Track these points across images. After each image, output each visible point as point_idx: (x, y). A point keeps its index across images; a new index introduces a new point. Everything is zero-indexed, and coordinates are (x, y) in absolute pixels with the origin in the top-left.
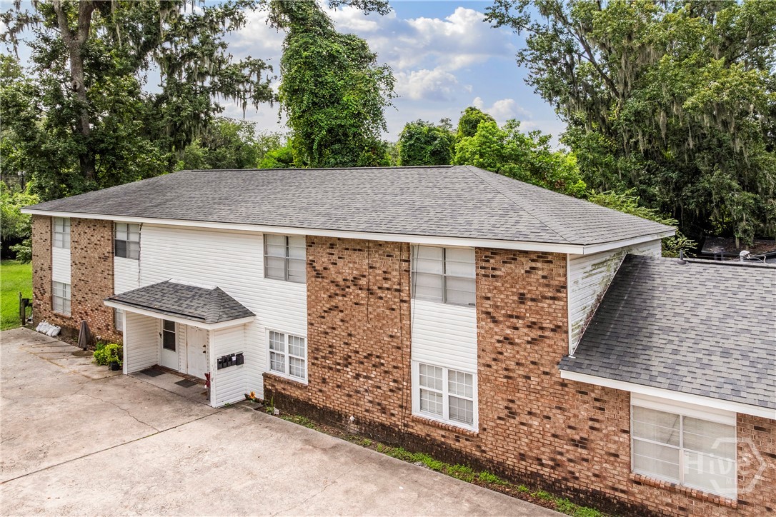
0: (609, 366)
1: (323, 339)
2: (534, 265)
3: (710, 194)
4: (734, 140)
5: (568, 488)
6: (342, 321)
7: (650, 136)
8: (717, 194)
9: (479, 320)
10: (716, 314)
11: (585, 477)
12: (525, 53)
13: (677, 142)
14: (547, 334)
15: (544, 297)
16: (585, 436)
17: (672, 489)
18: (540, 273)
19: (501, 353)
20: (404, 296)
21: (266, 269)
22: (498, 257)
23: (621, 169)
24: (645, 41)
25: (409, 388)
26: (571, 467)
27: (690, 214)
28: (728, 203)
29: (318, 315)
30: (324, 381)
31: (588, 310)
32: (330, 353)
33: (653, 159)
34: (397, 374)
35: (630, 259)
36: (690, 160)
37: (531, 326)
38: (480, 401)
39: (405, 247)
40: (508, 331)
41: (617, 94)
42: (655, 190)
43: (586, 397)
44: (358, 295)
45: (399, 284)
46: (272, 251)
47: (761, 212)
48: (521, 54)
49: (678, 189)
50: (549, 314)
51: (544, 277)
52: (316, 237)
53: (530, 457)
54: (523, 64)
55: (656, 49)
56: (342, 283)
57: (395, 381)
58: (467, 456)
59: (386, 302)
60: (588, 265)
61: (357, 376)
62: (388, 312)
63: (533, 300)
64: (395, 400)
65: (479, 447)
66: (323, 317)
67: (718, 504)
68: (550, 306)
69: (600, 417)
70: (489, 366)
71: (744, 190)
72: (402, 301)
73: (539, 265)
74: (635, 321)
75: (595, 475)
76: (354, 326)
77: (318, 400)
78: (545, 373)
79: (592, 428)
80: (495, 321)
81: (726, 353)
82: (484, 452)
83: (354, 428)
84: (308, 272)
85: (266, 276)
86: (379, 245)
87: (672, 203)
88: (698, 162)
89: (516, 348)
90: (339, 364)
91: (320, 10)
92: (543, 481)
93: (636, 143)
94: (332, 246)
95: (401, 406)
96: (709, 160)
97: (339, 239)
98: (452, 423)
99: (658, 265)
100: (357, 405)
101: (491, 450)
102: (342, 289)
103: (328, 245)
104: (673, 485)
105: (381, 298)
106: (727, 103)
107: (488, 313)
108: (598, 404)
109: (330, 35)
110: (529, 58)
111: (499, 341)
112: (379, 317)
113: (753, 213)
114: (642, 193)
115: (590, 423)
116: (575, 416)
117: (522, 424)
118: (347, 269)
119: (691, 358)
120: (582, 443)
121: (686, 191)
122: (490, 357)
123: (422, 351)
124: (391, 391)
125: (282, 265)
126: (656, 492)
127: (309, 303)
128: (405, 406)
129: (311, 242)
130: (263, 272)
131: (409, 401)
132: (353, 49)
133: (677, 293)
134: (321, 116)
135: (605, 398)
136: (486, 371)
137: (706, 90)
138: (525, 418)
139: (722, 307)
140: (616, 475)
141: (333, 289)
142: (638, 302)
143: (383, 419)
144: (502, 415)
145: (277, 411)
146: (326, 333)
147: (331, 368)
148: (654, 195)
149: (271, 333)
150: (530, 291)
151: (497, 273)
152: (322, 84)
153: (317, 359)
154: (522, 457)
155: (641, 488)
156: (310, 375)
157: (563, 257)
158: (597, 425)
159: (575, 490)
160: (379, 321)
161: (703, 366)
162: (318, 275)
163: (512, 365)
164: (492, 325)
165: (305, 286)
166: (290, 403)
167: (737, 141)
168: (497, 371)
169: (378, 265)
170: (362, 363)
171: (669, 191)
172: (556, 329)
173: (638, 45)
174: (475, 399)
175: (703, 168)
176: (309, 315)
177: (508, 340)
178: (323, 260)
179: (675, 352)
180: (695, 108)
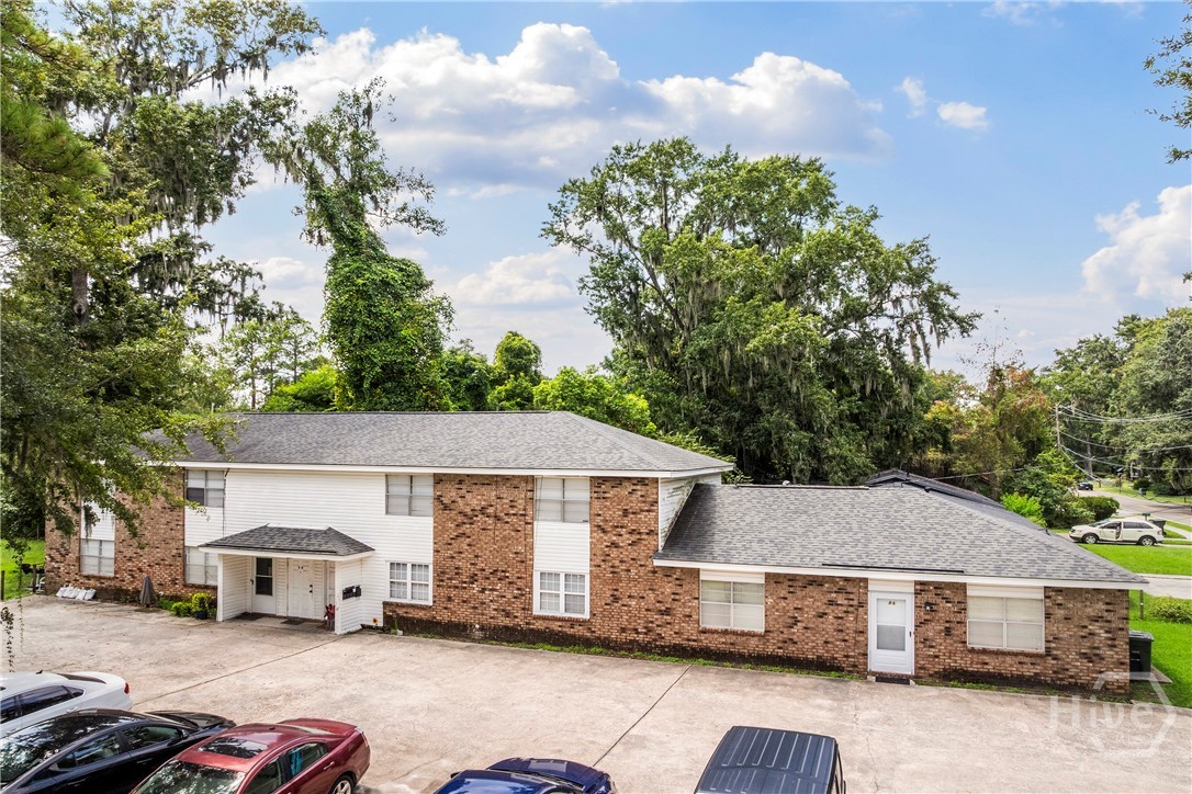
0: (686, 554)
1: (449, 563)
2: (635, 487)
3: (770, 434)
4: (791, 381)
5: (657, 646)
6: (469, 545)
7: (714, 372)
8: (776, 433)
9: (592, 532)
10: (757, 519)
11: (669, 636)
12: (586, 279)
13: (740, 379)
14: (643, 537)
15: (642, 511)
16: (669, 606)
17: (725, 632)
18: (639, 493)
19: (609, 555)
20: (528, 519)
21: (387, 507)
22: (607, 484)
23: (684, 408)
24: (713, 277)
25: (531, 593)
26: (659, 630)
27: (751, 455)
28: (785, 443)
29: (444, 542)
30: (449, 599)
31: (670, 521)
32: (456, 574)
33: (716, 397)
34: (520, 583)
35: (697, 486)
36: (753, 398)
37: (632, 532)
38: (591, 594)
39: (530, 479)
40: (614, 538)
41: (682, 326)
42: (717, 430)
43: (670, 579)
44: (485, 522)
45: (525, 510)
46: (393, 490)
47: (816, 451)
48: (582, 280)
49: (740, 428)
50: (645, 522)
51: (642, 496)
52: (444, 475)
53: (630, 629)
54: (584, 292)
55: (723, 287)
56: (470, 513)
57: (518, 589)
58: (580, 638)
59: (512, 525)
60: (671, 487)
61: (483, 590)
62: (513, 534)
63: (633, 513)
64: (518, 604)
65: (590, 629)
66: (450, 544)
67: (753, 636)
68: (646, 516)
69: (680, 591)
70: (599, 566)
71: (801, 429)
72: (527, 523)
73: (638, 487)
74: (703, 527)
75: (676, 633)
76: (481, 548)
77: (443, 616)
78: (641, 566)
79: (674, 600)
80: (604, 531)
81: (761, 541)
82: (594, 632)
83: (478, 634)
84: (435, 506)
85: (387, 513)
86: (506, 479)
87: (734, 444)
88: (760, 401)
89: (620, 550)
90: (465, 582)
91: (371, 229)
92: (639, 644)
93: (700, 380)
94: (460, 482)
95: (524, 609)
96: (770, 399)
97: (468, 475)
98: (567, 615)
99: (718, 490)
100: (483, 614)
101: (600, 629)
102: (470, 518)
103: (457, 481)
104: (726, 630)
105: (507, 522)
106: (785, 347)
107: (599, 526)
108: (678, 582)
109: (383, 259)
110: (592, 285)
111: (607, 546)
112: (504, 539)
113: (809, 453)
114: (704, 433)
115: (673, 596)
116: (663, 593)
117: (624, 605)
118: (475, 500)
119: (739, 545)
120: (667, 612)
121: (748, 432)
122: (602, 559)
123: (542, 562)
124: (515, 597)
125: (406, 502)
126: (716, 636)
127: (435, 533)
128: (527, 608)
129: (439, 479)
130: (384, 509)
131: (530, 604)
132: (408, 276)
133: (732, 508)
134: (374, 351)
135: (683, 577)
136: (597, 570)
137: (768, 333)
138: (626, 601)
139: (761, 515)
140: (689, 630)
141: (460, 519)
142: (704, 515)
143: (508, 622)
144: (608, 602)
145: (400, 632)
146: (453, 557)
147: (457, 587)
148: (716, 436)
149: (392, 564)
150: (631, 508)
151: (607, 495)
152: (377, 316)
153: (442, 581)
154: (623, 630)
155: (706, 635)
156: (434, 596)
157: (656, 480)
158: (677, 597)
159: (662, 646)
160: (505, 541)
161: (746, 549)
162: (446, 507)
163: (617, 563)
164: (602, 535)
165: (432, 519)
166: (413, 623)
167: (794, 381)
168: (605, 569)
169: (505, 496)
170: (488, 578)
171: (731, 431)
172: (650, 533)
173: (706, 281)
174: (587, 593)
175: (764, 407)
176: (435, 543)
177: (614, 545)
178: (451, 493)
179: (729, 543)
180: (756, 350)
